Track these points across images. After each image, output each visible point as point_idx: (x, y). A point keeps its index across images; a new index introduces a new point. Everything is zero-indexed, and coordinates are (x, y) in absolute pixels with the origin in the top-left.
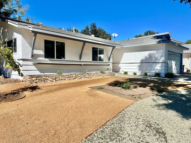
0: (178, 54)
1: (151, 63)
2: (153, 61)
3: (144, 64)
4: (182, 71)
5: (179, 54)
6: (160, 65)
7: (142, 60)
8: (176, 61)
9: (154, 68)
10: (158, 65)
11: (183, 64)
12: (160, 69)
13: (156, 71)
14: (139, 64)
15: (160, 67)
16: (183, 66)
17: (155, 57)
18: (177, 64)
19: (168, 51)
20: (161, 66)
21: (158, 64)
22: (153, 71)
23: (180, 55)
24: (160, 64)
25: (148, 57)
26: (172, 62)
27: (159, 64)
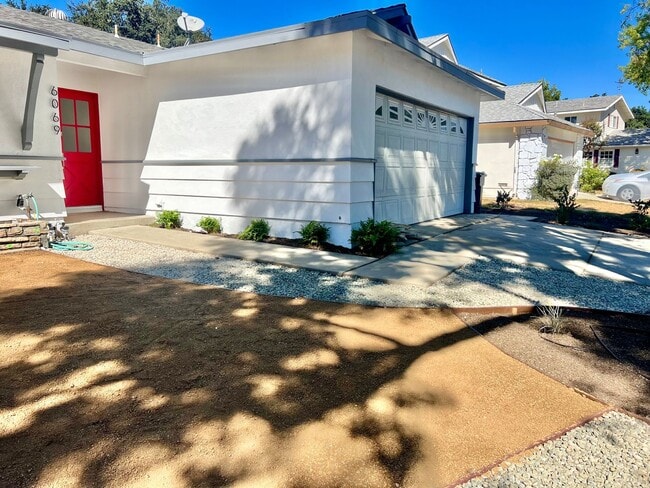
0: (454, 119)
1: (288, 166)
2: (294, 153)
3: (252, 169)
4: (473, 200)
5: (460, 116)
6: (329, 178)
7: (245, 146)
8: (437, 153)
9: (302, 194)
10: (317, 177)
11: (478, 169)
12: (330, 197)
13: (311, 210)
14: (233, 169)
15: (328, 190)
16: (479, 176)
17: (304, 125)
18: (448, 170)
19: (380, 90)
20: (336, 183)
21: (321, 167)
22: (298, 208)
23: (463, 124)
24: (331, 167)
25: (271, 126)
26: (412, 157)
27: (325, 172)
